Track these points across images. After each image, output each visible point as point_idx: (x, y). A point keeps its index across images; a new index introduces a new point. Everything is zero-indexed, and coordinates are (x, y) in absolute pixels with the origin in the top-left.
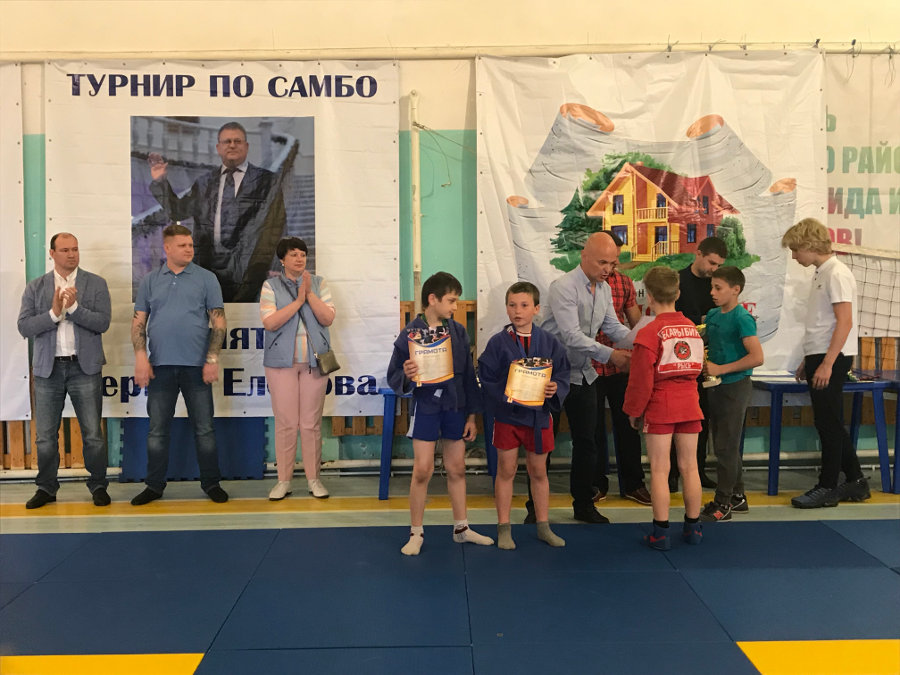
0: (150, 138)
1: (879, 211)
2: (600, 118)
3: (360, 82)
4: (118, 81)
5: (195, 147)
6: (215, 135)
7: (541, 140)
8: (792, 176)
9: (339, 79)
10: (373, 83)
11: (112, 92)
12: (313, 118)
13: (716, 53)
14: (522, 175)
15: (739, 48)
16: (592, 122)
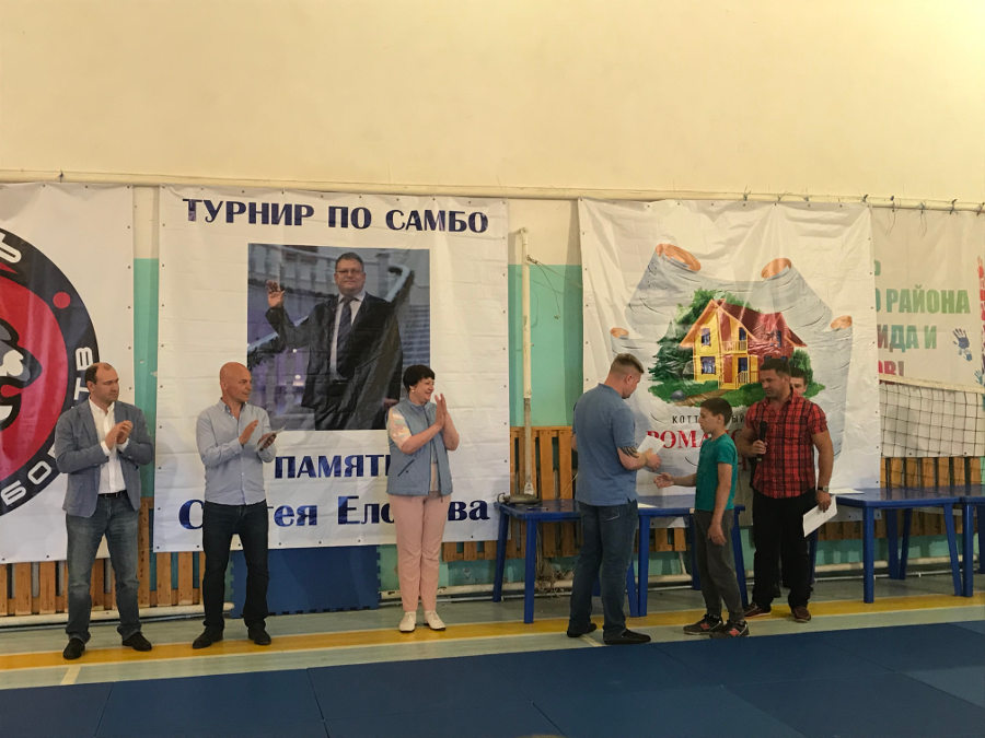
0: (267, 266)
1: (916, 346)
2: (690, 259)
3: (472, 217)
4: (236, 208)
5: (313, 277)
6: (334, 263)
7: (639, 277)
8: (848, 314)
9: (452, 214)
10: (484, 219)
11: (230, 219)
12: (428, 251)
13: (783, 203)
14: (623, 309)
15: (802, 200)
16: (682, 261)
